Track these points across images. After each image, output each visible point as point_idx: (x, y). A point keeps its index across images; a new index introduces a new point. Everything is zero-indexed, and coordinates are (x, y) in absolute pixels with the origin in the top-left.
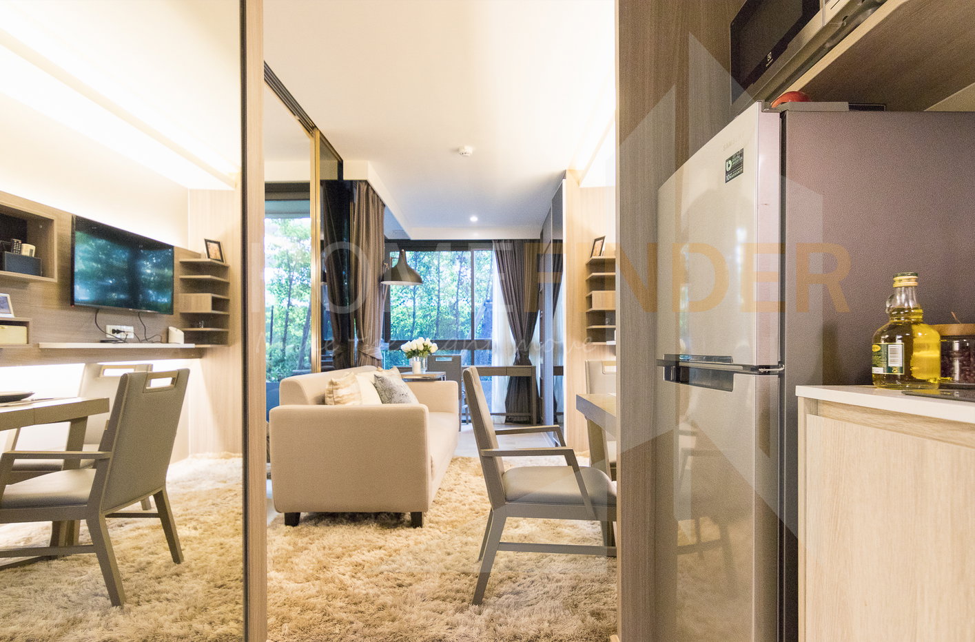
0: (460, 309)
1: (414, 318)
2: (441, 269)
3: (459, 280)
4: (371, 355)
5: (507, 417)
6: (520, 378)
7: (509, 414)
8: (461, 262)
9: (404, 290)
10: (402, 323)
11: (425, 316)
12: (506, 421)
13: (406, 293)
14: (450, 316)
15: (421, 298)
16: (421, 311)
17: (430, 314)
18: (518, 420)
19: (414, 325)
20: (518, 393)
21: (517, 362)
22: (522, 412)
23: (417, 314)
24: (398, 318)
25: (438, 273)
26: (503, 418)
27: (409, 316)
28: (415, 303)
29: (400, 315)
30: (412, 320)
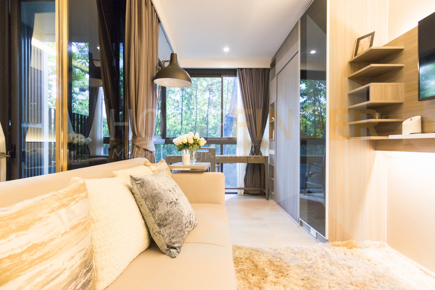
0: (209, 120)
1: (182, 125)
2: (198, 97)
3: (209, 102)
4: (144, 147)
5: (245, 190)
6: (254, 164)
7: (246, 189)
8: (210, 92)
9: (176, 108)
10: (174, 128)
11: (188, 125)
12: (244, 193)
13: (177, 110)
14: (203, 125)
15: (186, 113)
16: (186, 121)
17: (191, 123)
18: (253, 193)
19: (181, 130)
20: (253, 174)
21: (252, 153)
22: (255, 187)
23: (183, 123)
24: (172, 125)
25: (196, 98)
26: (243, 191)
27: (179, 124)
28: (182, 116)
29: (173, 124)
30: (180, 127)
